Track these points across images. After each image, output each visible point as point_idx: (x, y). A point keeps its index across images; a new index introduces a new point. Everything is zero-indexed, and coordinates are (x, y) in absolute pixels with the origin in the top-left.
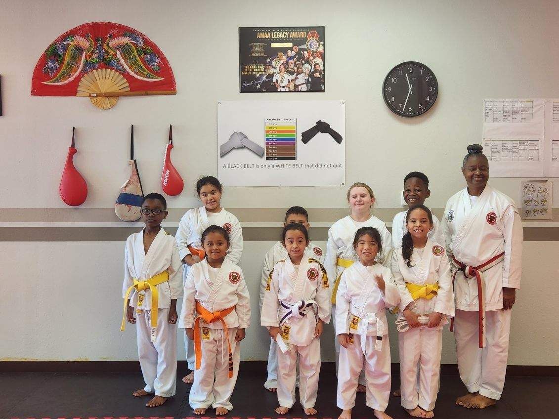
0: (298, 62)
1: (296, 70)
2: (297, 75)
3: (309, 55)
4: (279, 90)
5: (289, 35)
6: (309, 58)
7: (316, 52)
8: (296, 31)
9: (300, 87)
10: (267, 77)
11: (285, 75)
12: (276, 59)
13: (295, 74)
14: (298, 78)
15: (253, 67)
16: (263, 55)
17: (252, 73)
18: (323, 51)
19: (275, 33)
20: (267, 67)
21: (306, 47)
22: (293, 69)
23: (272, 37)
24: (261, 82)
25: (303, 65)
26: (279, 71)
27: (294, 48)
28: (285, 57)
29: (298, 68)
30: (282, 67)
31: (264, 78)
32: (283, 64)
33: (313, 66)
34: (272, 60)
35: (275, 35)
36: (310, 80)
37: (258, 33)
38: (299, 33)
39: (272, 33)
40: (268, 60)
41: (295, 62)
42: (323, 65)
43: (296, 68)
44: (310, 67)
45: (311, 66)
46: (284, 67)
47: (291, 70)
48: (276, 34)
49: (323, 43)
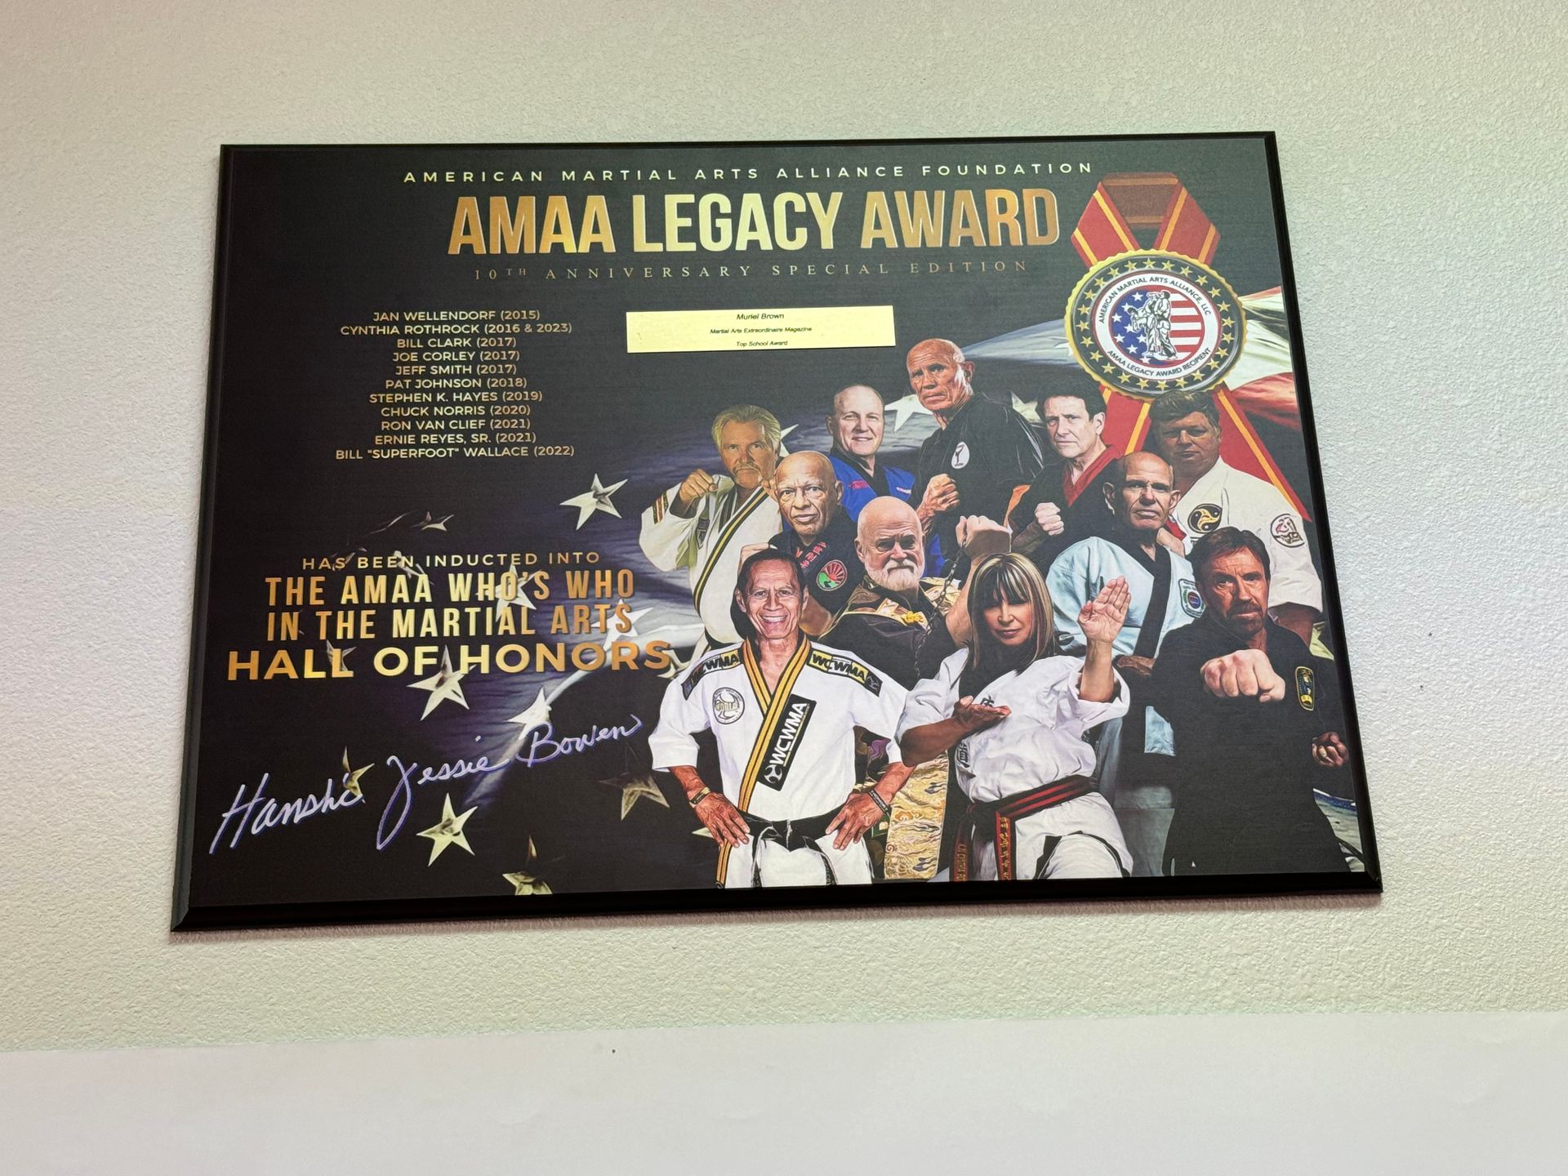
0: (980, 523)
1: (957, 616)
2: (971, 682)
3: (1113, 437)
4: (736, 874)
5: (850, 222)
6: (1113, 472)
7: (1207, 402)
8: (932, 184)
9: (1031, 832)
10: (565, 715)
11: (809, 683)
12: (695, 485)
13: (954, 664)
14: (991, 719)
15: (376, 591)
16: (517, 444)
17: (359, 655)
18: (1288, 393)
19: (672, 201)
20: (576, 584)
21: (1068, 352)
22: (912, 599)
23: (641, 244)
24: (489, 769)
25: (1046, 551)
26: (726, 631)
27: (921, 356)
28: (798, 469)
29: (983, 598)
30: (774, 577)
31: (536, 715)
32: (785, 545)
33: (1182, 570)
34: (633, 504)
35: (674, 222)
36: (1159, 735)
37: (467, 207)
38: (965, 200)
39: (639, 202)
40: (586, 504)
41: (941, 526)
42: (1303, 554)
43: (953, 596)
44: (1141, 584)
45: (1160, 570)
46: (804, 580)
47: (887, 610)
48: (684, 210)
49: (1275, 301)
